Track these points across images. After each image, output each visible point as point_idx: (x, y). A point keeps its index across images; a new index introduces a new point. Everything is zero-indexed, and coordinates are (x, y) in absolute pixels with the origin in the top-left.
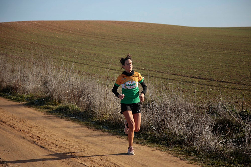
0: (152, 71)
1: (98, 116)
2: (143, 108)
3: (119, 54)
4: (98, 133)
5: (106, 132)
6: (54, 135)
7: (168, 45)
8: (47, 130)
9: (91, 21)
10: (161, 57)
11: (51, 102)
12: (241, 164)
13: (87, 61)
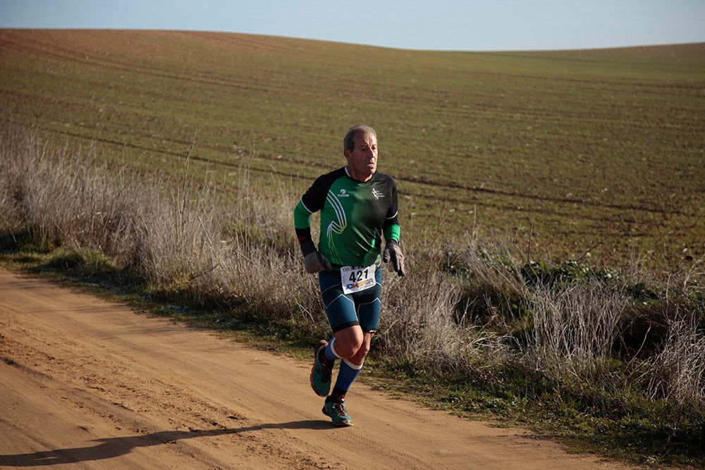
0: (302, 162)
1: (159, 281)
2: (276, 259)
3: (216, 117)
4: (160, 323)
5: (180, 320)
6: (42, 330)
7: (344, 96)
8: (23, 317)
9: (140, 31)
10: (325, 126)
11: (34, 244)
12: (522, 396)
13: (133, 138)
